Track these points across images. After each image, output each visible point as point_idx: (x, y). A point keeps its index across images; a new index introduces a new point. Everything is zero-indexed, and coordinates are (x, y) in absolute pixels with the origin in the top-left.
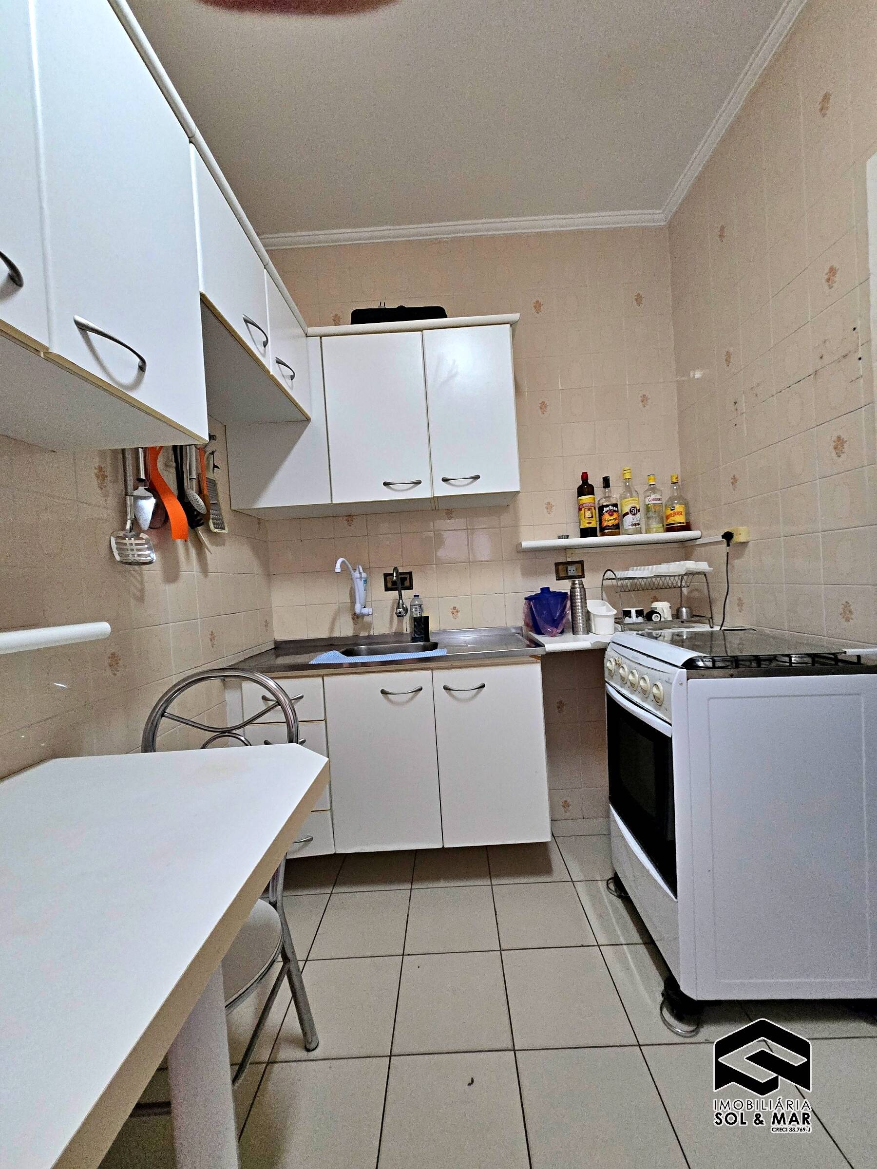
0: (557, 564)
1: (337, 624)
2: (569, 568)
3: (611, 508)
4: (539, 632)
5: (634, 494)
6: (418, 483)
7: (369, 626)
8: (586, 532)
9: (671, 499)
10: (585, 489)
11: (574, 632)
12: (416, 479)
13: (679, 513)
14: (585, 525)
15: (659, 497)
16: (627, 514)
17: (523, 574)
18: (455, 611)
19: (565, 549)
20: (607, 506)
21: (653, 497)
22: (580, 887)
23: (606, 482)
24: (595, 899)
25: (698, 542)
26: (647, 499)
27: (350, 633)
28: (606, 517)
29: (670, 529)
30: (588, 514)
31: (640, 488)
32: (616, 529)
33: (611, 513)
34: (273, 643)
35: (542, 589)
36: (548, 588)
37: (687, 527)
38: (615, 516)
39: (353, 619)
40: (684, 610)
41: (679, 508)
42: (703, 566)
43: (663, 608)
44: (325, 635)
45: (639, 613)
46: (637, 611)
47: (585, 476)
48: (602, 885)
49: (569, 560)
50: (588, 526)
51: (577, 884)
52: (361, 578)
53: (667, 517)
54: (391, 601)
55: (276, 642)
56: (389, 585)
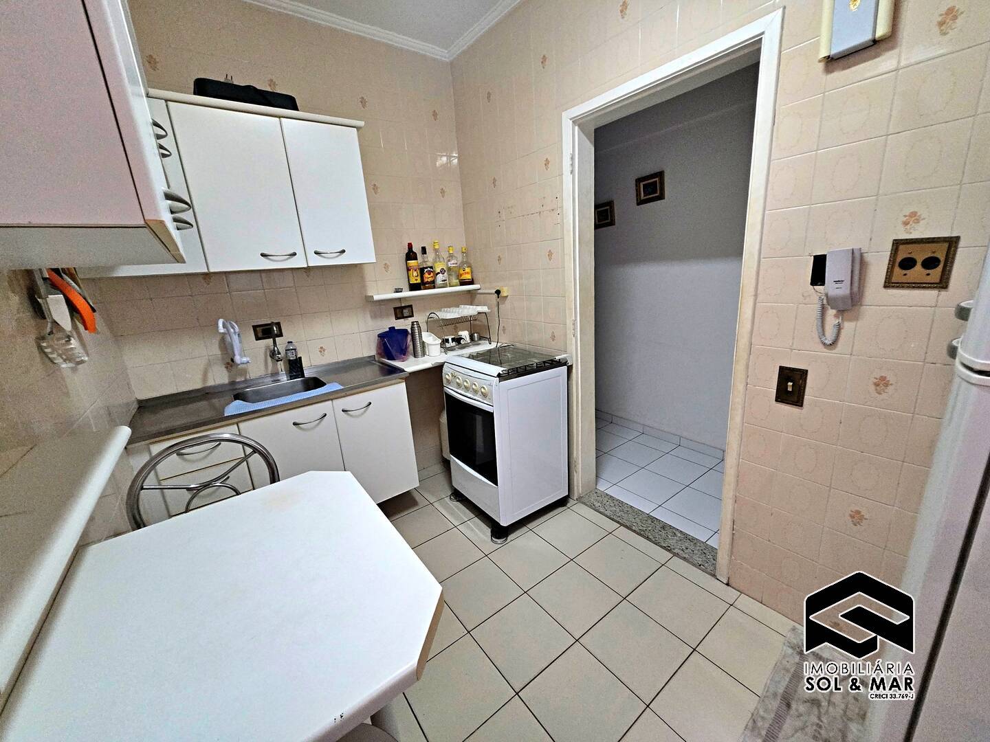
0: (395, 309)
1: (210, 375)
2: (404, 311)
3: (429, 269)
4: (393, 359)
5: (441, 260)
6: (294, 254)
7: (244, 372)
8: (413, 287)
9: (463, 263)
10: (411, 255)
11: (415, 356)
12: (292, 252)
13: (468, 273)
14: (413, 281)
15: (456, 262)
16: (439, 273)
17: (371, 317)
18: (322, 350)
19: (400, 299)
20: (426, 268)
21: (452, 262)
22: (436, 505)
23: (424, 250)
24: (447, 508)
25: (479, 291)
26: (449, 263)
27: (226, 380)
28: (426, 275)
29: (463, 283)
30: (415, 274)
31: (445, 255)
32: (433, 285)
33: (429, 273)
34: (135, 403)
35: (390, 328)
36: (394, 327)
37: (471, 282)
38: (432, 274)
39: (227, 368)
40: (476, 335)
41: (468, 270)
42: (485, 309)
43: (465, 334)
44: (198, 386)
45: (453, 340)
46: (452, 339)
47: (410, 246)
48: (447, 499)
49: (403, 305)
50: (415, 282)
51: (435, 504)
52: (235, 333)
53: (461, 275)
54: (264, 349)
55: (140, 402)
56: (260, 335)
